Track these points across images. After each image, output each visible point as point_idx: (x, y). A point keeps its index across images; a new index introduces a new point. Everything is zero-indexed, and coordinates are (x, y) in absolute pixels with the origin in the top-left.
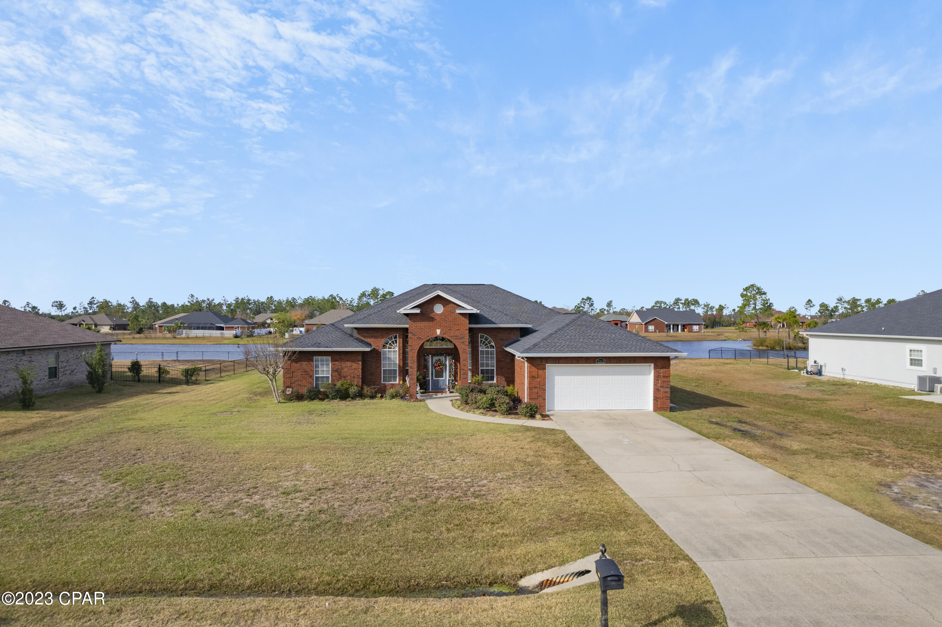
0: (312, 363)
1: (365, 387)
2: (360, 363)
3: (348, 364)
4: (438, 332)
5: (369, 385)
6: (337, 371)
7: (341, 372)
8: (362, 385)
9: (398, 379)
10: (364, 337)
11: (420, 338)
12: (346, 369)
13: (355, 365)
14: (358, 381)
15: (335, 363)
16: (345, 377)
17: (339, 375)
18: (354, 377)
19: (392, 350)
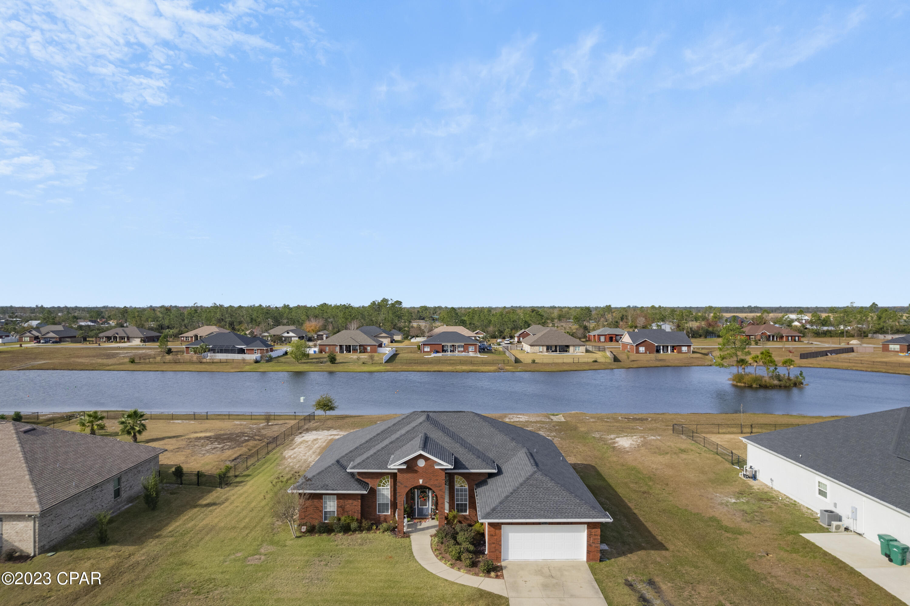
0: (321, 501)
1: (363, 521)
2: (360, 501)
3: (351, 502)
4: (421, 481)
5: (366, 520)
6: (341, 507)
7: (344, 507)
8: (361, 518)
9: (389, 511)
10: (362, 477)
11: (406, 487)
12: (348, 506)
13: (355, 503)
14: (358, 516)
15: (340, 501)
16: (347, 512)
17: (343, 510)
18: (355, 512)
19: (385, 487)
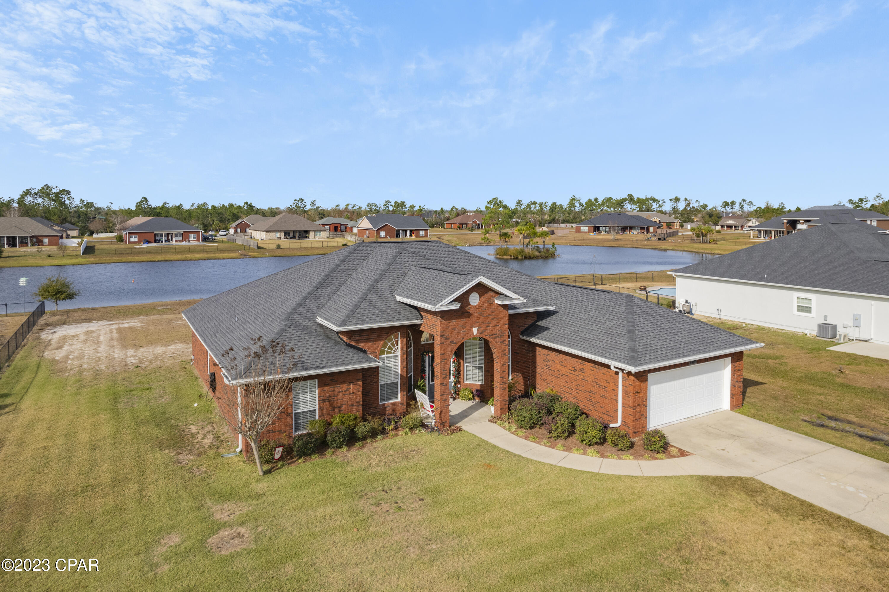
0: (291, 393)
2: (361, 383)
3: (344, 387)
4: (475, 330)
6: (327, 400)
7: (332, 400)
8: (366, 413)
9: (399, 396)
10: (355, 340)
11: (453, 342)
12: (341, 395)
13: (352, 388)
14: (360, 410)
15: (326, 388)
16: (340, 408)
17: (331, 405)
18: (352, 405)
19: (392, 355)
